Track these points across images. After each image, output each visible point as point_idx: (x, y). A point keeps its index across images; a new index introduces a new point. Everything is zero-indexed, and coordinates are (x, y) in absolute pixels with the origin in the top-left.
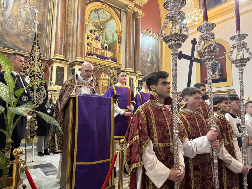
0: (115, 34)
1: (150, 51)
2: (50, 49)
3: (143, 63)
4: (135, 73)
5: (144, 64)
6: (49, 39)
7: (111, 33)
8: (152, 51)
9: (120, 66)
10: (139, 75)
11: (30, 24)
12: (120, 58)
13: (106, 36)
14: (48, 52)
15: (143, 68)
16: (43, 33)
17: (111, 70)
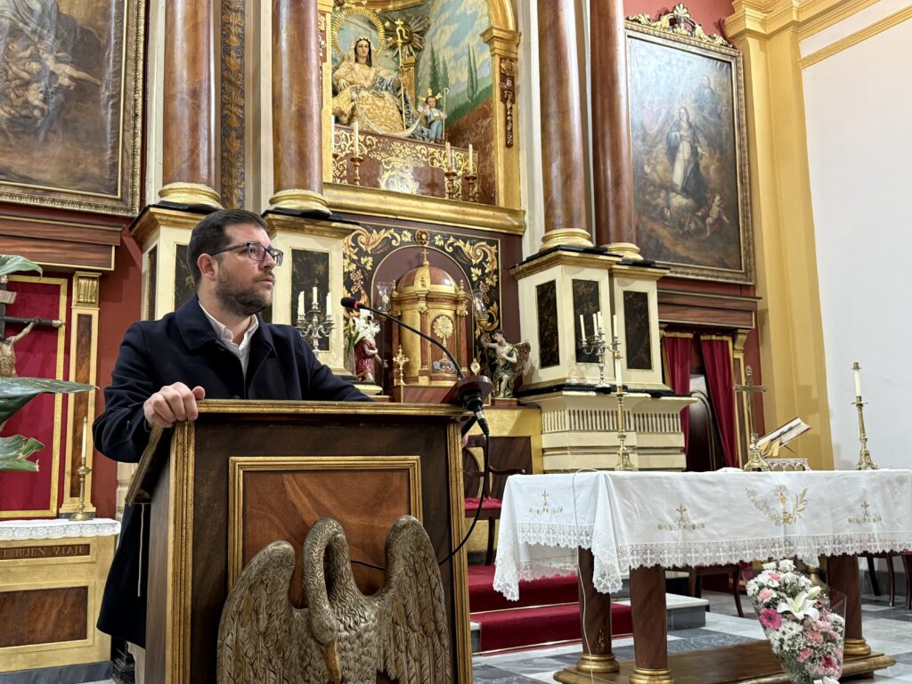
0: (482, 52)
1: (679, 128)
2: (138, 158)
3: (648, 197)
4: (602, 252)
5: (654, 200)
6: (135, 106)
7: (458, 51)
8: (690, 126)
9: (516, 223)
10: (626, 263)
11: (32, 37)
12: (515, 176)
13: (434, 68)
14: (133, 176)
15: (650, 225)
16: (101, 80)
17: (467, 248)
